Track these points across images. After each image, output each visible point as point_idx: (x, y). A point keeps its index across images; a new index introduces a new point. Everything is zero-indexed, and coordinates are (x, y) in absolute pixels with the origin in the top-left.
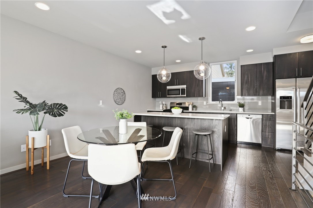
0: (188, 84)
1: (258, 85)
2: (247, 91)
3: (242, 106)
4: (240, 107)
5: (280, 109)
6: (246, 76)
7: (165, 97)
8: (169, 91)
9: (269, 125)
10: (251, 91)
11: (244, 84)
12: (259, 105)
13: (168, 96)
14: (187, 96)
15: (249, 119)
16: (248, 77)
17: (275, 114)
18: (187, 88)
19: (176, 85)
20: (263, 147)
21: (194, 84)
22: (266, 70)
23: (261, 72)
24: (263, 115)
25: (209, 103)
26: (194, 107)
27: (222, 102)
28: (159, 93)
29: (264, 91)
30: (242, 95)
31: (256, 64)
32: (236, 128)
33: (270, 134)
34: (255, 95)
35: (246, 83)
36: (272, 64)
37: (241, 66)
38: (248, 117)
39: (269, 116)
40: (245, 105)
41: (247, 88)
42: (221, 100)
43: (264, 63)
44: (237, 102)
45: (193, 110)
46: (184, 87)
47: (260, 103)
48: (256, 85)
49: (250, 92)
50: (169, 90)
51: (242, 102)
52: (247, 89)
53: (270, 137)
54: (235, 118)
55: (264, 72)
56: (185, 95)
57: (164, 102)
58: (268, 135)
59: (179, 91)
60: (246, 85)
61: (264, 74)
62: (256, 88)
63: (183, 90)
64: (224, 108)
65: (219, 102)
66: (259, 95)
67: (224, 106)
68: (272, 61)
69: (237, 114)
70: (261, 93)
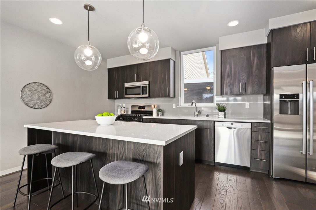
0: (151, 79)
1: (246, 78)
2: (229, 88)
3: (222, 109)
4: (220, 111)
5: (280, 114)
6: (228, 67)
7: (123, 98)
8: (127, 90)
9: (263, 138)
10: (234, 88)
11: (226, 77)
12: (246, 107)
13: (126, 96)
14: (150, 96)
15: (233, 130)
16: (231, 68)
17: (271, 122)
18: (149, 85)
19: (136, 82)
20: (252, 172)
21: (159, 80)
22: (257, 57)
23: (249, 59)
24: (252, 123)
25: (180, 106)
26: (159, 110)
27: (195, 104)
28: (116, 93)
29: (253, 87)
30: (222, 94)
31: (243, 48)
32: (213, 143)
33: (263, 153)
34: (240, 94)
35: (228, 76)
36: (266, 46)
37: (221, 51)
38: (230, 126)
39: (262, 125)
40: (227, 108)
41: (229, 83)
42: (194, 101)
43: (253, 46)
44: (217, 104)
45: (158, 115)
46: (146, 83)
47: (247, 106)
48: (242, 78)
49: (234, 90)
50: (127, 88)
51: (223, 104)
52: (229, 85)
53: (263, 158)
54: (213, 128)
55: (254, 59)
56: (147, 95)
57: (125, 104)
58: (261, 155)
59: (139, 89)
60: (229, 80)
61: (254, 62)
62: (242, 82)
63: (144, 87)
64: (199, 112)
65: (191, 104)
66: (246, 94)
67: (198, 111)
68: (266, 42)
69: (214, 122)
70: (249, 90)
